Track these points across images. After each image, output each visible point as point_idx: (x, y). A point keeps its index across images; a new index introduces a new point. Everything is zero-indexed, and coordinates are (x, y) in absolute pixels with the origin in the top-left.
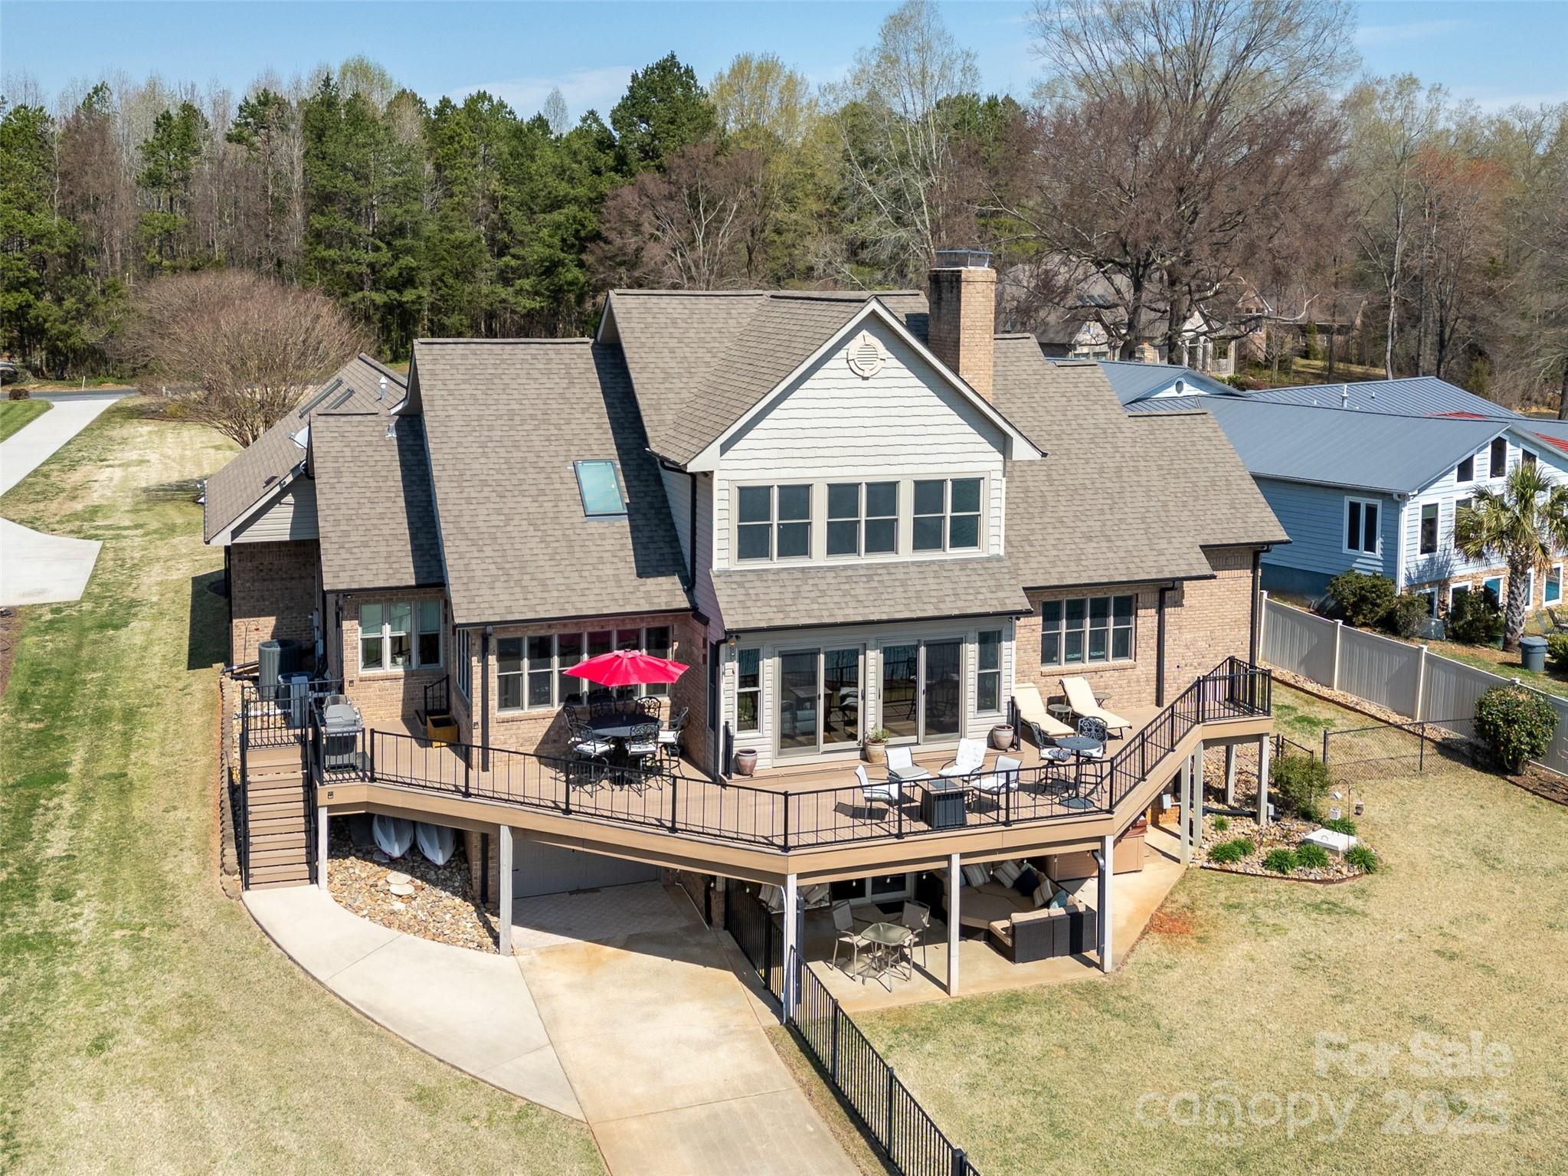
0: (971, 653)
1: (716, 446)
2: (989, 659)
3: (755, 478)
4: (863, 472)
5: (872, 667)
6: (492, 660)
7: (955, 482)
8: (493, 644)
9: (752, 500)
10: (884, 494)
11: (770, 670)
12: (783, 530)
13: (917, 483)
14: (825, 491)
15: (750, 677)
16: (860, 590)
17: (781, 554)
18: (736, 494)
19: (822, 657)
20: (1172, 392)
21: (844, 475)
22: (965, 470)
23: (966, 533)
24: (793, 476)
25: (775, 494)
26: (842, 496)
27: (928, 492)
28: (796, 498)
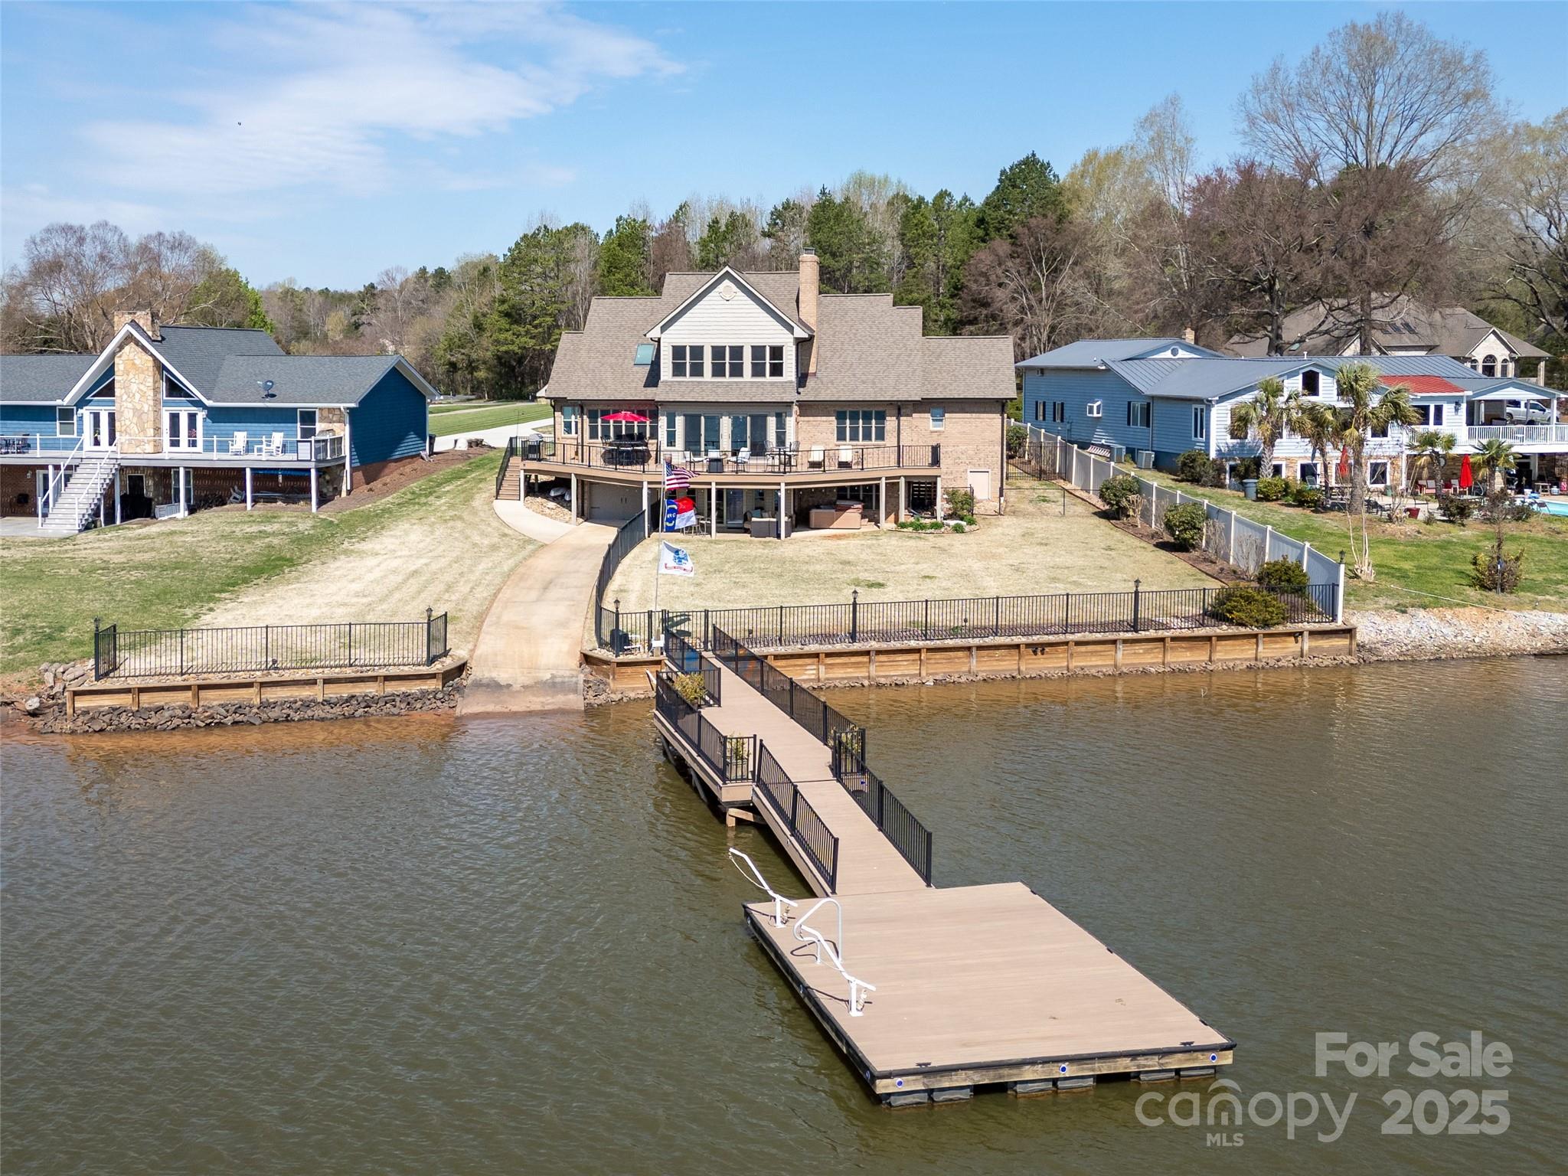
0: (772, 422)
1: (658, 328)
2: (781, 425)
3: (679, 343)
4: (728, 341)
5: (726, 424)
6: (585, 417)
7: (771, 347)
8: (585, 411)
9: (678, 352)
10: (737, 352)
11: (680, 421)
12: (692, 365)
13: (753, 347)
14: (710, 349)
15: (671, 424)
16: (720, 391)
17: (691, 375)
18: (671, 349)
19: (703, 418)
20: (1168, 354)
21: (719, 342)
22: (776, 342)
23: (777, 370)
24: (696, 342)
25: (688, 350)
26: (718, 352)
27: (758, 352)
28: (697, 352)
